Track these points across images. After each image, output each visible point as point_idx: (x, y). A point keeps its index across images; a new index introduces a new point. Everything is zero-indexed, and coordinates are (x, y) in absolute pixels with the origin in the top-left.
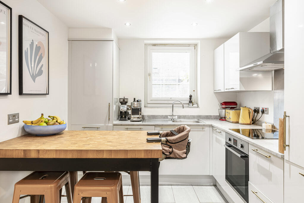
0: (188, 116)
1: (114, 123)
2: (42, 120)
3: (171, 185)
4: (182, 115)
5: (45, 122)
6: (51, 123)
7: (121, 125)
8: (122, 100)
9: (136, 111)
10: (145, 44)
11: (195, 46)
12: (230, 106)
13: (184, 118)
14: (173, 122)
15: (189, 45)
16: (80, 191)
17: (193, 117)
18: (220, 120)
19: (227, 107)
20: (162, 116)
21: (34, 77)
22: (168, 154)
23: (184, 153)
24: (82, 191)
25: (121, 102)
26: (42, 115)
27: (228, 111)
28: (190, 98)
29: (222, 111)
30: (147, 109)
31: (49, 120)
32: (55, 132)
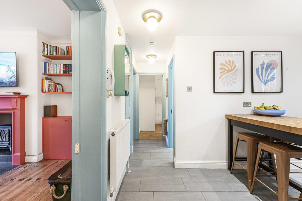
2: (263, 106)
5: (265, 108)
16: (261, 145)
24: (262, 146)
26: (263, 103)
32: (272, 115)
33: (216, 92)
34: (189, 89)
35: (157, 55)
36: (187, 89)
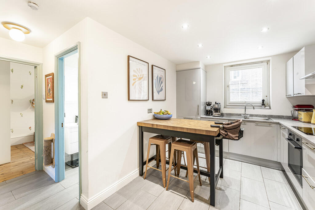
0: (260, 115)
1: (201, 117)
3: (242, 162)
4: (254, 114)
5: (162, 113)
6: (165, 114)
7: (205, 118)
8: (208, 103)
9: (217, 110)
10: (224, 67)
11: (268, 62)
12: (304, 109)
13: (256, 117)
14: (245, 118)
15: (262, 62)
17: (265, 116)
18: (293, 120)
19: (301, 110)
20: (237, 114)
21: (158, 92)
22: (224, 136)
23: (236, 137)
25: (207, 105)
26: (161, 110)
27: (300, 112)
28: (263, 102)
29: (295, 113)
30: (225, 109)
31: (164, 112)
32: (166, 118)
33: (130, 99)
34: (105, 95)
35: (31, 30)
36: (102, 95)
